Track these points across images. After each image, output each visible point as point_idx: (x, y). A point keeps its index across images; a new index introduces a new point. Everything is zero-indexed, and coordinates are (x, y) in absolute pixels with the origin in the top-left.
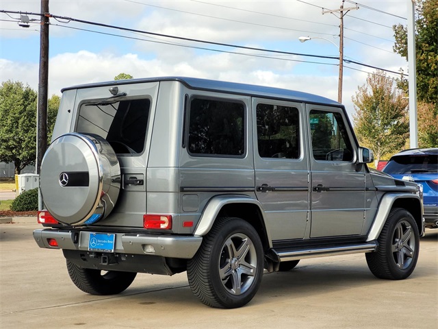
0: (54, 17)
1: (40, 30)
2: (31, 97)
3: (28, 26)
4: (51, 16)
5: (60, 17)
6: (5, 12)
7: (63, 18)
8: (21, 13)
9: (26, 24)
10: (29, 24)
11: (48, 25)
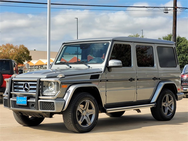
0: (179, 8)
1: (173, 14)
2: (180, 40)
3: (168, 13)
4: (178, 8)
5: (181, 8)
6: (158, 7)
7: (183, 8)
8: (165, 7)
9: (167, 12)
10: (168, 12)
11: (176, 11)
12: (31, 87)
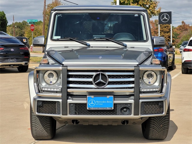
12: (110, 80)
